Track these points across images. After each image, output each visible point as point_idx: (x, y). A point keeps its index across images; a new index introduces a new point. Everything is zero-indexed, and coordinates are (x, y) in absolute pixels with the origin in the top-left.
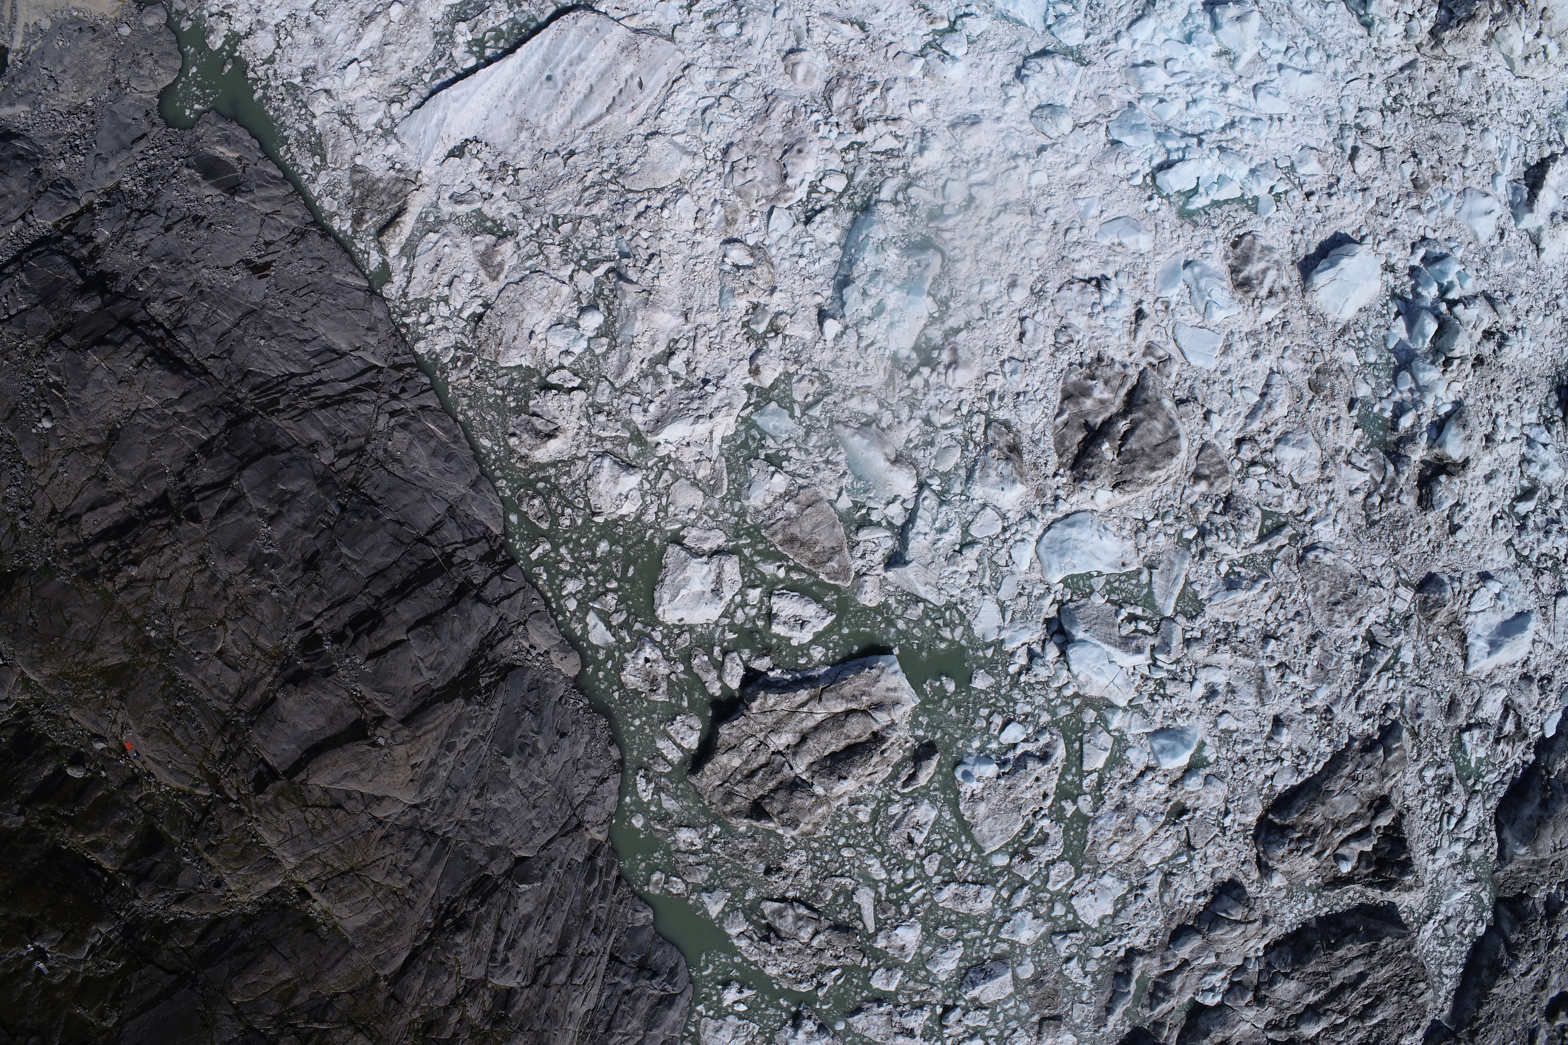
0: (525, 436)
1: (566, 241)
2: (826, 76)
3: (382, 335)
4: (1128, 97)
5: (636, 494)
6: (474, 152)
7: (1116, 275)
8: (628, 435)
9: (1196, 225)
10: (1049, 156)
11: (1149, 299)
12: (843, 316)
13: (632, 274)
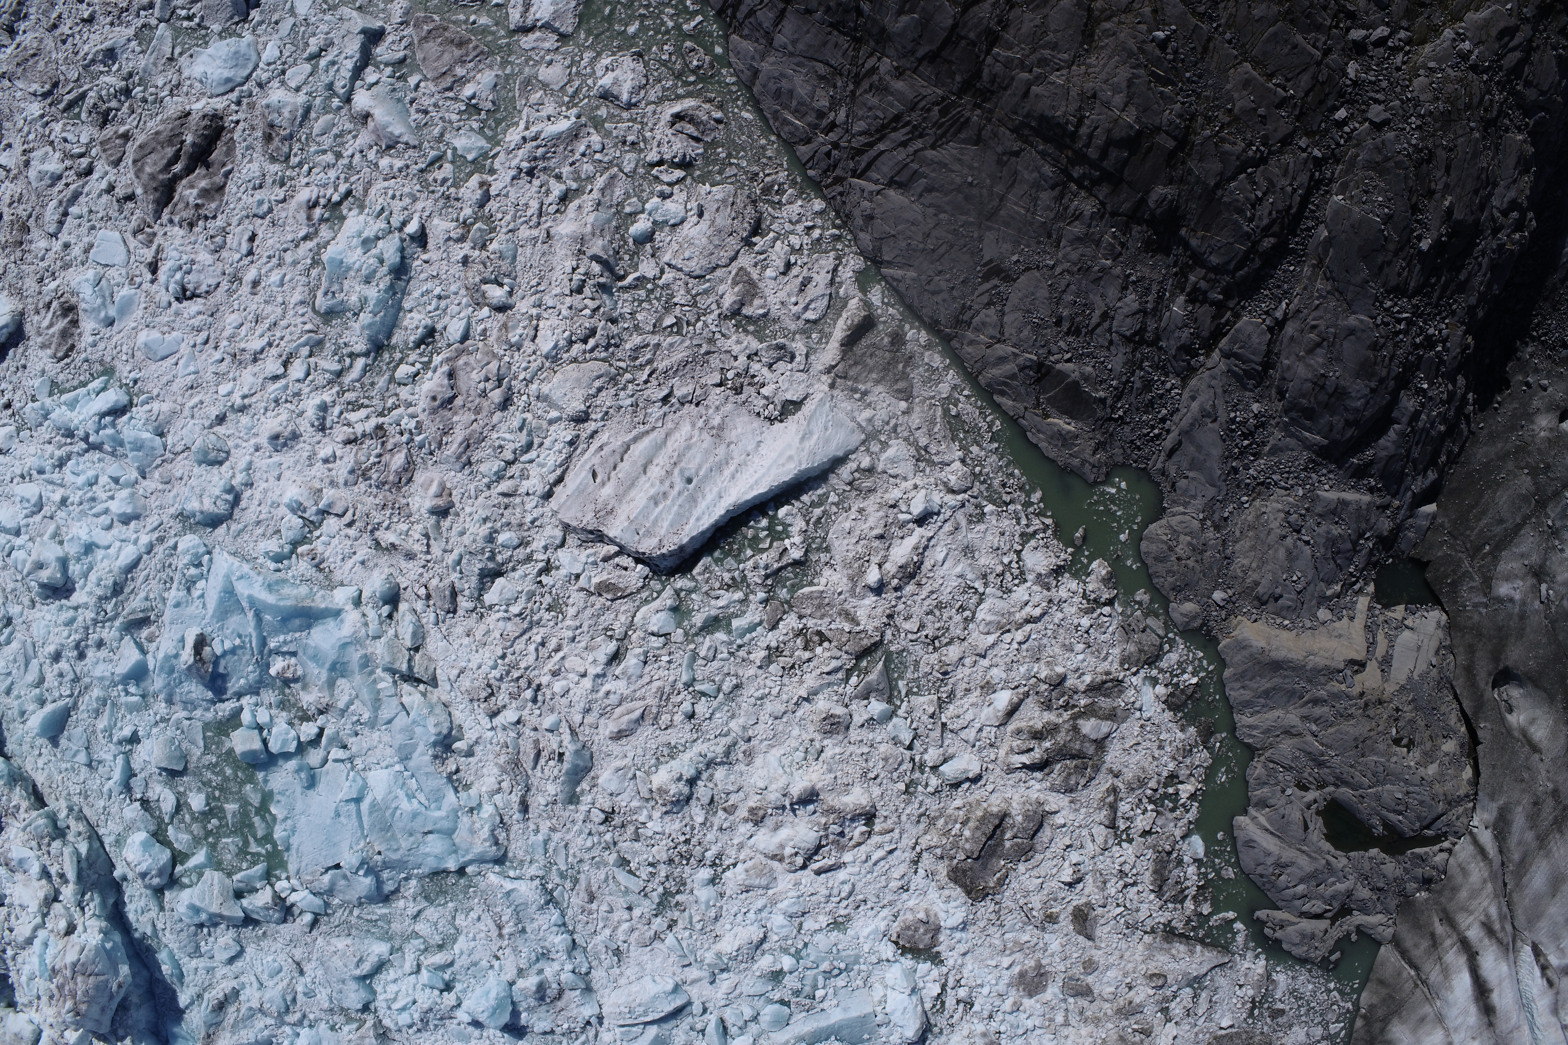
0: (705, 118)
1: (669, 307)
2: (414, 487)
3: (857, 212)
4: (145, 483)
5: (599, 73)
6: (771, 407)
7: (170, 304)
8: (606, 125)
9: (101, 362)
10: (214, 412)
11: (146, 286)
12: (403, 240)
13: (596, 268)
